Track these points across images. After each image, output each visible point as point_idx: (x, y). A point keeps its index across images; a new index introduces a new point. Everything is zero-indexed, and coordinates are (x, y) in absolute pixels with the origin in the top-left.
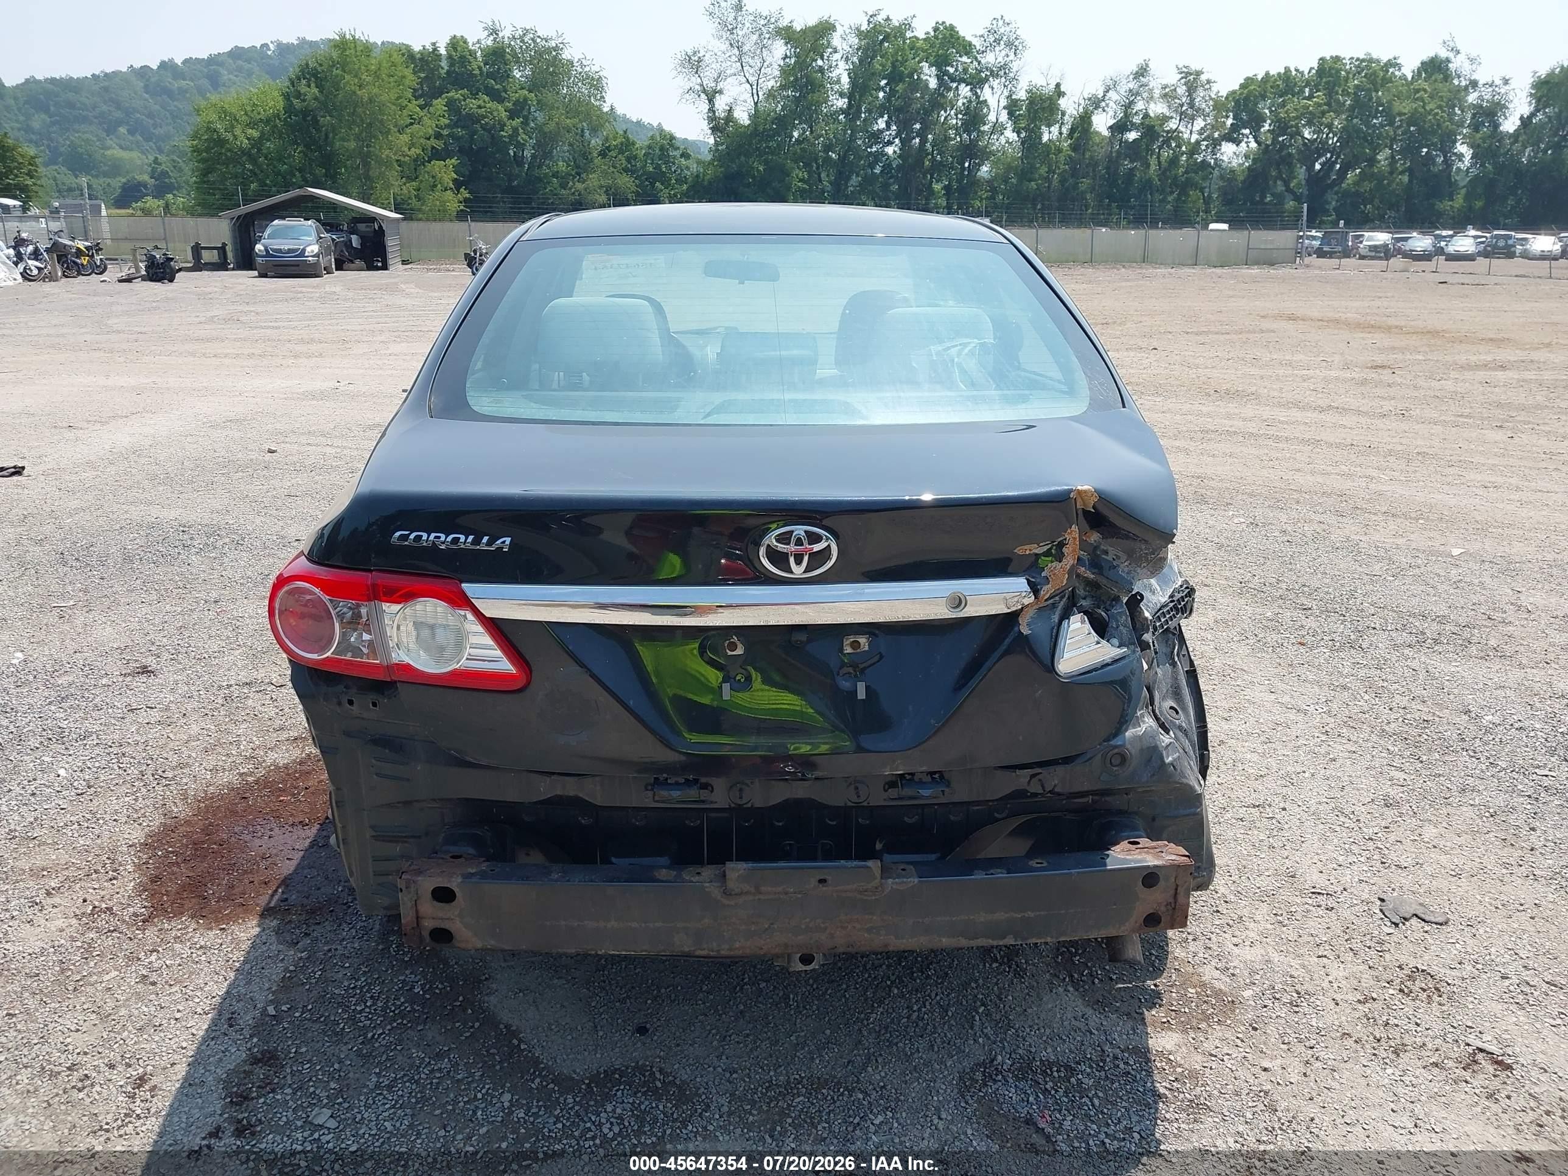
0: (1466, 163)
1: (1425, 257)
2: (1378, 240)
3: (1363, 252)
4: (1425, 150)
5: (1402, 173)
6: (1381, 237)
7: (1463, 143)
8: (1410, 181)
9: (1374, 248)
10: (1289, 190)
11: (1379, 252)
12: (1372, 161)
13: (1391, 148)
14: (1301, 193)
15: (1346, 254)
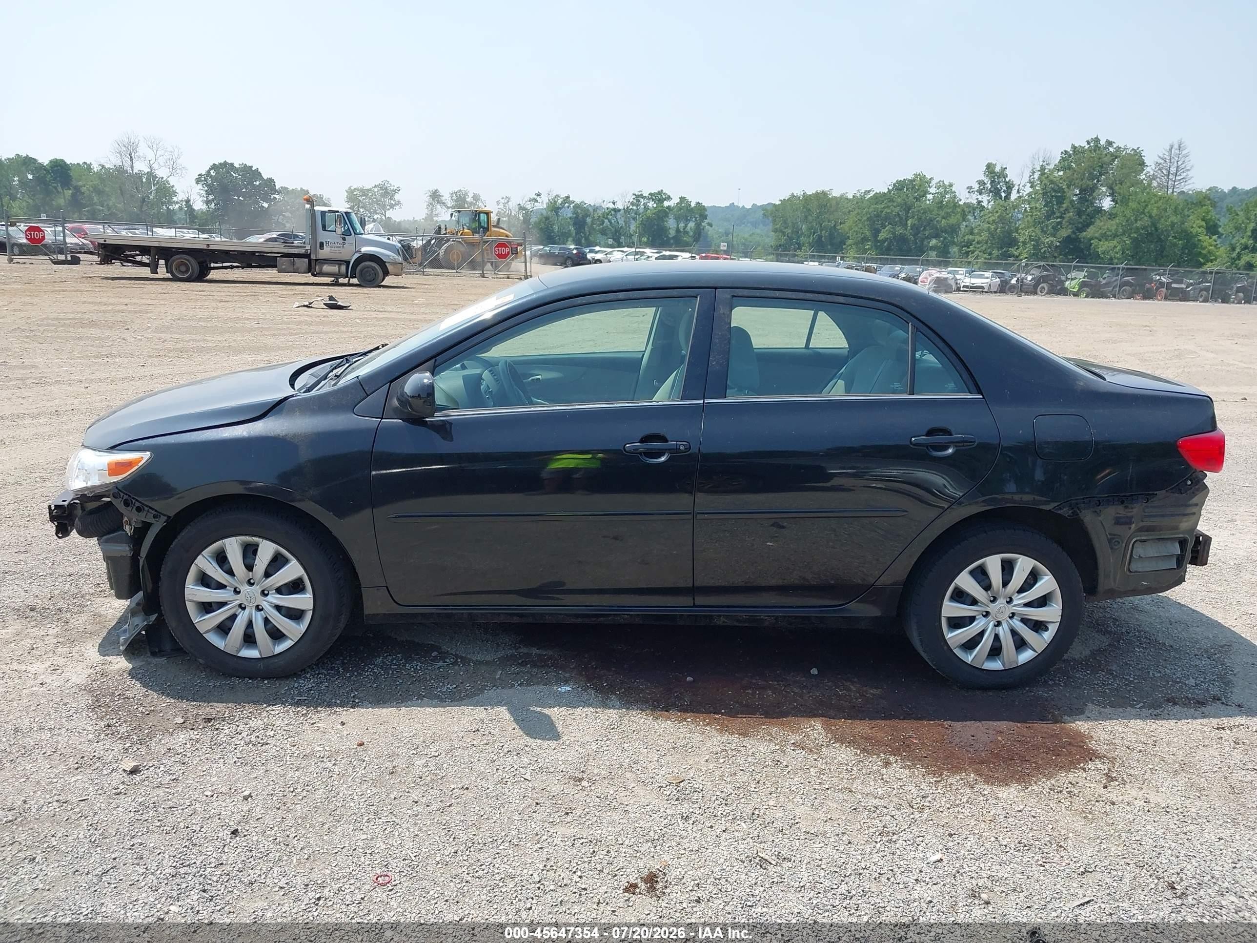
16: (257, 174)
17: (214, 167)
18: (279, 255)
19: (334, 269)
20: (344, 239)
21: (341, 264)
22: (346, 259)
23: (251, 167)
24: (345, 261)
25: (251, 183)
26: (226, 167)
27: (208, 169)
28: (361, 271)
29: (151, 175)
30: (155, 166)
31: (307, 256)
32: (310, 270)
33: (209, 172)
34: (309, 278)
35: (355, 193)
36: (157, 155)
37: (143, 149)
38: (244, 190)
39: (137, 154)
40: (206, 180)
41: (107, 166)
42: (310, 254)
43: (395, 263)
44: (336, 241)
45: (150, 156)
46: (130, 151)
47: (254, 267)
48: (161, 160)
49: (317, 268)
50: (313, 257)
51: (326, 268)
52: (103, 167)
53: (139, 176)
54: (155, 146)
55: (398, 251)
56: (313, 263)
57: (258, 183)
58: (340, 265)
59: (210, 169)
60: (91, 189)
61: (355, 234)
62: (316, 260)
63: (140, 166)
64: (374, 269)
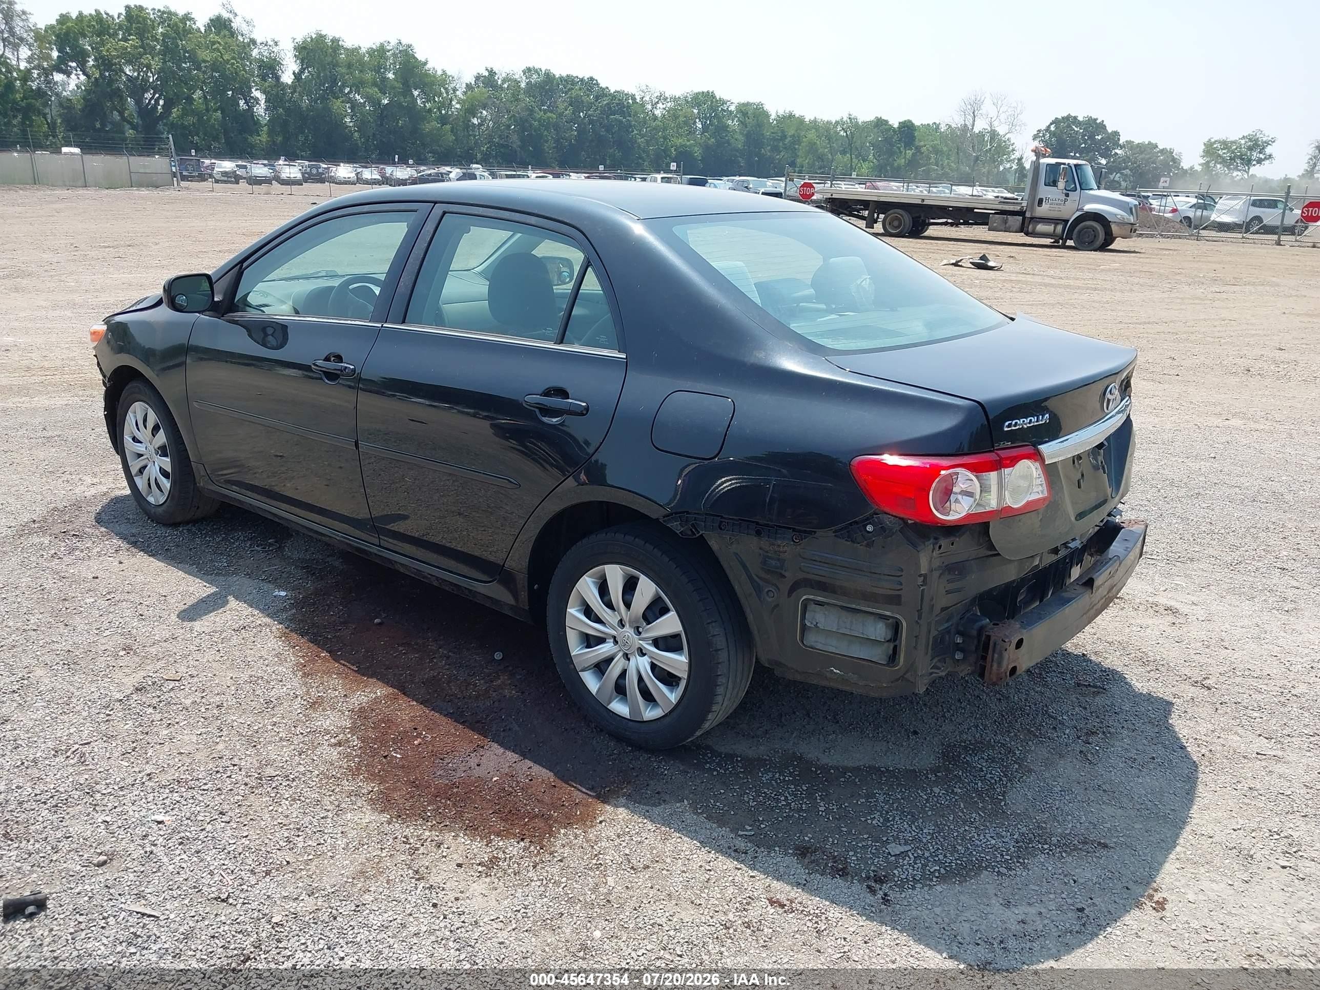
0: (262, 105)
1: (267, 181)
2: (225, 167)
3: (218, 177)
4: (230, 93)
5: (216, 111)
6: (227, 165)
7: (256, 90)
8: (223, 117)
9: (225, 174)
10: (124, 119)
11: (231, 177)
12: (190, 100)
13: (202, 89)
14: (137, 123)
15: (202, 178)
16: (1102, 127)
17: (1056, 122)
18: (993, 212)
19: (1049, 228)
20: (1067, 195)
21: (1058, 224)
22: (1065, 217)
23: (1096, 120)
24: (1064, 221)
25: (1092, 137)
26: (1069, 120)
27: (1049, 123)
28: (1080, 232)
29: (994, 134)
30: (996, 124)
31: (1021, 213)
32: (1022, 229)
33: (1049, 127)
34: (1021, 238)
35: (1215, 146)
36: (1001, 112)
37: (988, 108)
38: (1083, 145)
39: (980, 112)
40: (1044, 136)
41: (953, 126)
42: (1025, 212)
43: (1122, 224)
44: (1057, 197)
45: (993, 113)
46: (974, 109)
47: (972, 224)
48: (1003, 117)
49: (1030, 227)
50: (1028, 215)
51: (1041, 228)
52: (950, 126)
53: (981, 135)
54: (1000, 102)
55: (1131, 209)
56: (1027, 221)
57: (1099, 137)
58: (1056, 224)
59: (1051, 124)
60: (931, 149)
61: (1081, 189)
62: (1032, 218)
63: (980, 126)
64: (1094, 230)
